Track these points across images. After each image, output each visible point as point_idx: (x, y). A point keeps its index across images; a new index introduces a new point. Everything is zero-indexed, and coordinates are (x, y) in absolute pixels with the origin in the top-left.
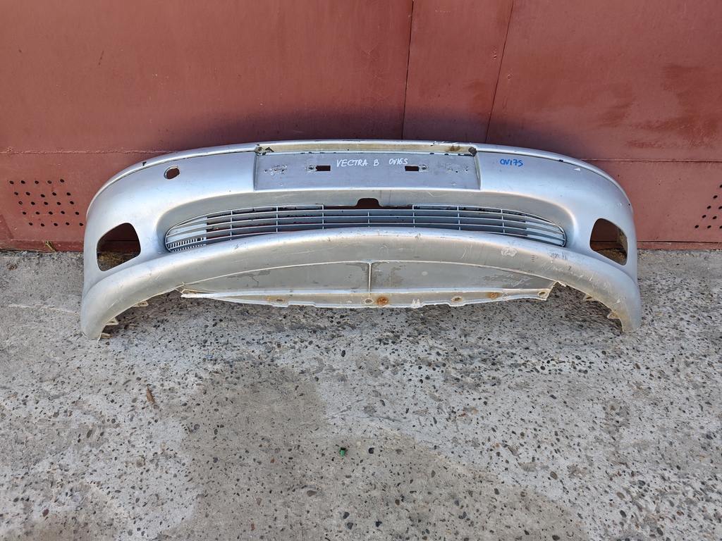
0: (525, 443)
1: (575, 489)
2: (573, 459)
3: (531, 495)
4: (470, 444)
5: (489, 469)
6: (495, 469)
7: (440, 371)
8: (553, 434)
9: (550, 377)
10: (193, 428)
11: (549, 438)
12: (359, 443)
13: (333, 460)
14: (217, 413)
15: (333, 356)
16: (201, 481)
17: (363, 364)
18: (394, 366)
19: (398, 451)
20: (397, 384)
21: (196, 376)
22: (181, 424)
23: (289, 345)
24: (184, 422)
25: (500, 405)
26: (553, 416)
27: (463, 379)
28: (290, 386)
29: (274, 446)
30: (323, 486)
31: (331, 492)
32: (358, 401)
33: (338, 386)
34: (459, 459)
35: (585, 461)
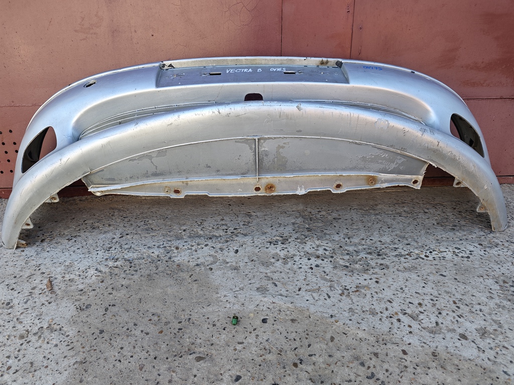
0: (424, 311)
1: (491, 349)
2: (480, 323)
3: (443, 355)
4: (368, 313)
5: (391, 333)
6: (397, 332)
7: (329, 261)
8: (452, 303)
9: (435, 262)
10: (84, 307)
11: (448, 306)
12: (252, 315)
13: (224, 329)
14: (111, 296)
15: (226, 253)
16: (82, 350)
17: (255, 258)
18: (284, 259)
19: (293, 321)
20: (288, 271)
21: (96, 270)
22: (73, 305)
23: (186, 248)
24: (77, 303)
25: (392, 283)
26: (447, 289)
27: (352, 266)
28: (185, 275)
29: (164, 320)
30: (214, 352)
31: (221, 357)
32: (250, 284)
33: (230, 274)
34: (358, 325)
35: (493, 323)
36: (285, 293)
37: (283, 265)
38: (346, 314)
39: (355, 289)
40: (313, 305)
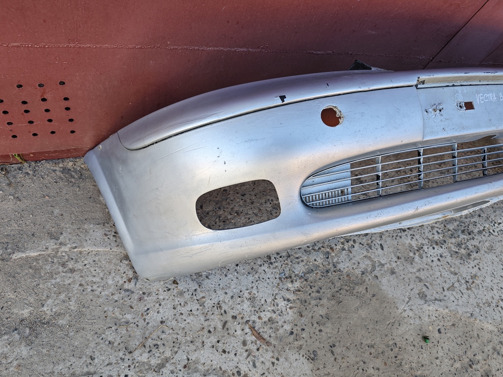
7: (445, 247)
9: (500, 238)
10: (313, 356)
12: (430, 328)
14: (323, 333)
15: (376, 252)
17: (399, 254)
18: (418, 251)
19: (453, 325)
20: (427, 266)
21: (284, 300)
22: (301, 355)
25: (487, 268)
27: (460, 251)
28: (361, 289)
29: (380, 350)
30: (427, 372)
32: (412, 290)
33: (393, 280)
36: (437, 296)
37: (420, 259)
38: (477, 310)
39: (472, 281)
40: (458, 306)
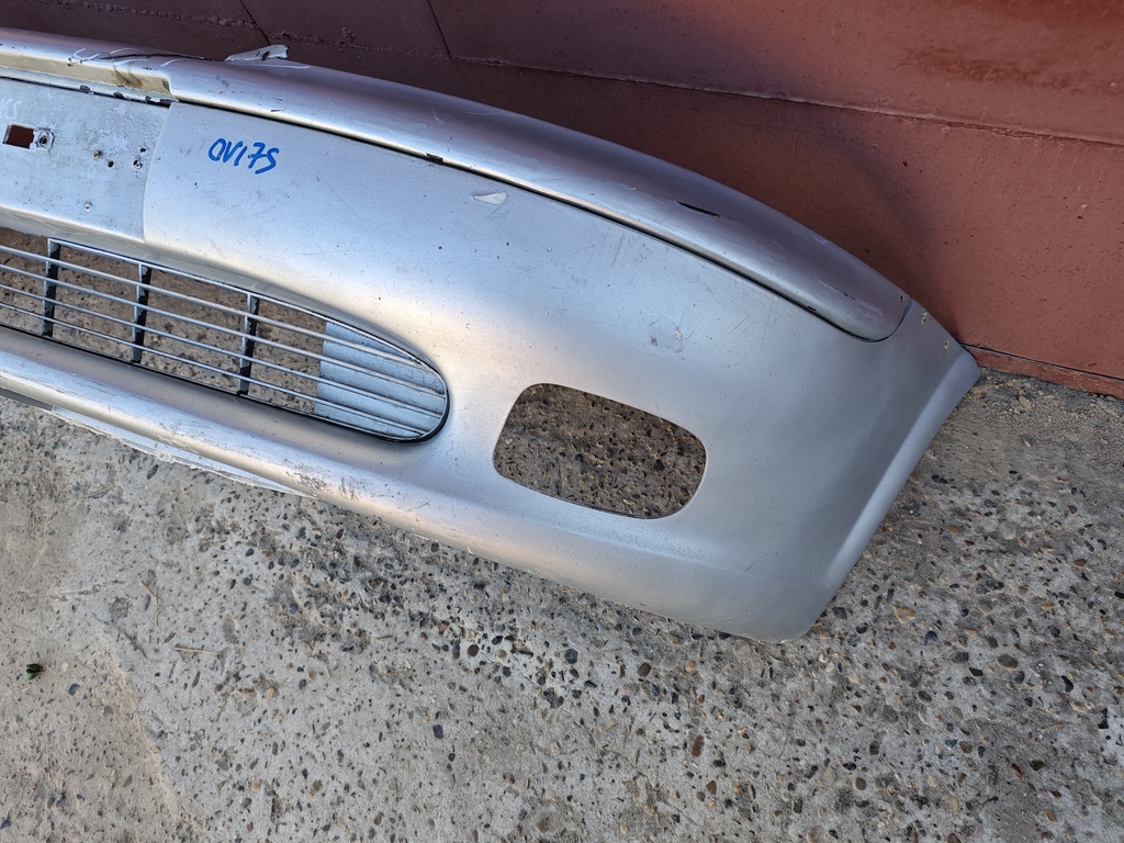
0: (309, 805)
4: (219, 756)
5: (211, 823)
6: (220, 828)
8: (373, 815)
11: (359, 820)
12: (65, 666)
13: (18, 678)
15: (134, 472)
26: (403, 778)
28: (48, 509)
37: (197, 548)
38: (184, 742)
39: (251, 684)
40: (155, 692)
